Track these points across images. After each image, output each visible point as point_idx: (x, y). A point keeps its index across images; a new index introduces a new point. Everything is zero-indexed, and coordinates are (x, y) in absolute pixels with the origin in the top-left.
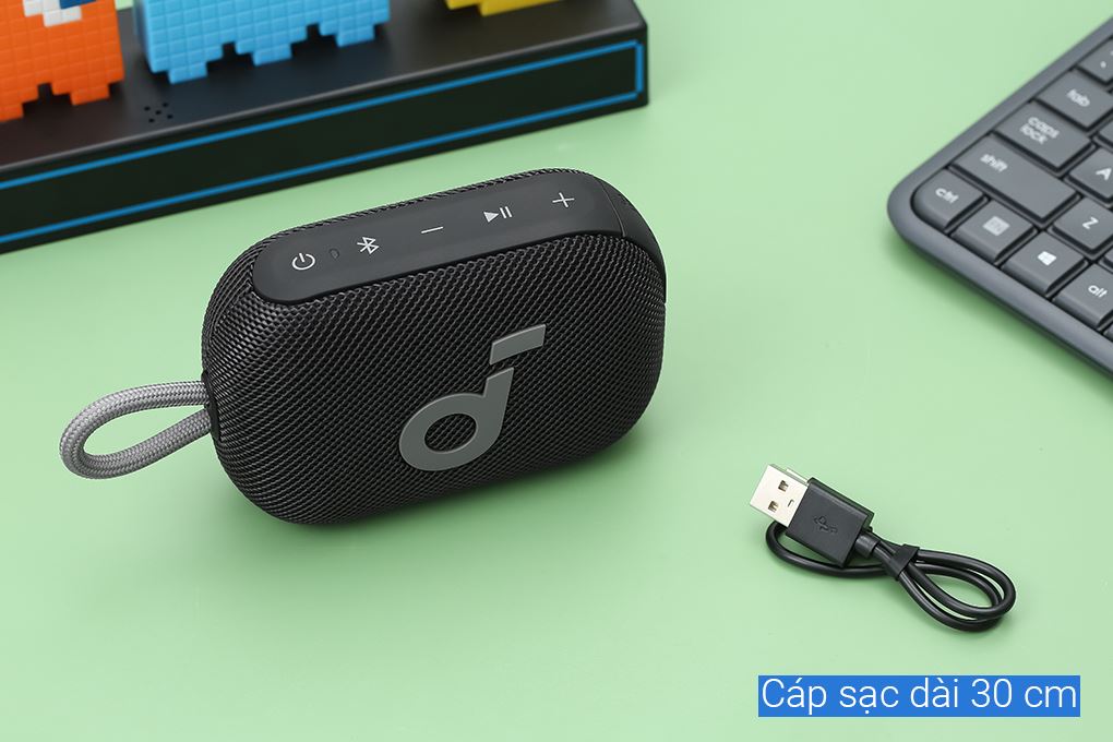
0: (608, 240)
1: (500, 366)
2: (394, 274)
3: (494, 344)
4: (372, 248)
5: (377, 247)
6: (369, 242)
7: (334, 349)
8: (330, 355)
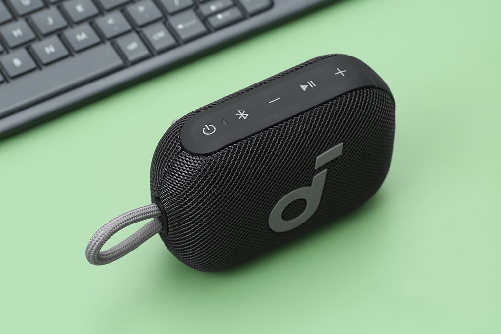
0: (370, 91)
1: (320, 169)
2: (261, 129)
3: (317, 158)
4: (245, 116)
5: (247, 115)
6: (242, 112)
7: (236, 176)
8: (234, 180)
